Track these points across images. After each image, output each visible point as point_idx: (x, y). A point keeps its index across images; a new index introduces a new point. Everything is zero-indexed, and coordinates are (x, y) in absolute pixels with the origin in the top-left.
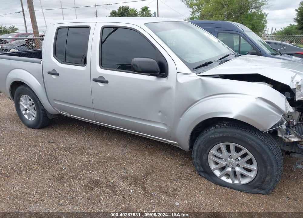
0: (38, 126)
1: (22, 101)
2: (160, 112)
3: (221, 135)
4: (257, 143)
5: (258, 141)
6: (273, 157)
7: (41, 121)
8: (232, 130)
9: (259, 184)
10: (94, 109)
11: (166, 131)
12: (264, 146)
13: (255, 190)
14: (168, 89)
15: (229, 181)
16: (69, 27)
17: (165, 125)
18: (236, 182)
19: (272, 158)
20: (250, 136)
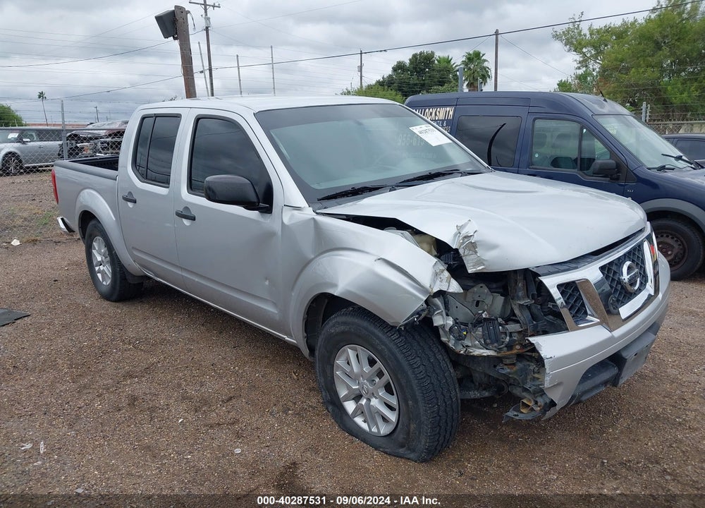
0: (114, 297)
1: (95, 249)
2: (266, 279)
3: (342, 328)
4: (390, 350)
5: (391, 345)
6: (416, 381)
7: (118, 288)
8: (356, 320)
9: (404, 438)
10: (182, 268)
11: (277, 318)
12: (400, 357)
13: (401, 451)
14: (272, 234)
15: (365, 426)
16: (156, 116)
17: (275, 304)
18: (374, 430)
19: (414, 382)
20: (380, 335)
